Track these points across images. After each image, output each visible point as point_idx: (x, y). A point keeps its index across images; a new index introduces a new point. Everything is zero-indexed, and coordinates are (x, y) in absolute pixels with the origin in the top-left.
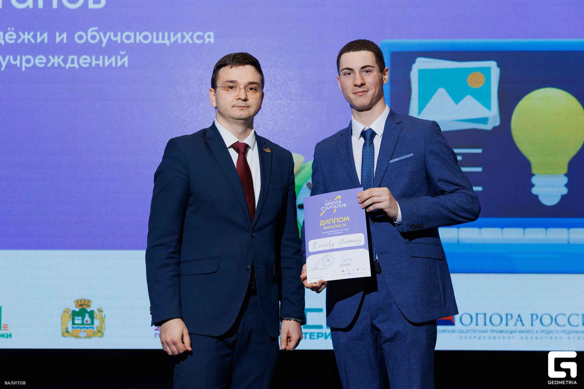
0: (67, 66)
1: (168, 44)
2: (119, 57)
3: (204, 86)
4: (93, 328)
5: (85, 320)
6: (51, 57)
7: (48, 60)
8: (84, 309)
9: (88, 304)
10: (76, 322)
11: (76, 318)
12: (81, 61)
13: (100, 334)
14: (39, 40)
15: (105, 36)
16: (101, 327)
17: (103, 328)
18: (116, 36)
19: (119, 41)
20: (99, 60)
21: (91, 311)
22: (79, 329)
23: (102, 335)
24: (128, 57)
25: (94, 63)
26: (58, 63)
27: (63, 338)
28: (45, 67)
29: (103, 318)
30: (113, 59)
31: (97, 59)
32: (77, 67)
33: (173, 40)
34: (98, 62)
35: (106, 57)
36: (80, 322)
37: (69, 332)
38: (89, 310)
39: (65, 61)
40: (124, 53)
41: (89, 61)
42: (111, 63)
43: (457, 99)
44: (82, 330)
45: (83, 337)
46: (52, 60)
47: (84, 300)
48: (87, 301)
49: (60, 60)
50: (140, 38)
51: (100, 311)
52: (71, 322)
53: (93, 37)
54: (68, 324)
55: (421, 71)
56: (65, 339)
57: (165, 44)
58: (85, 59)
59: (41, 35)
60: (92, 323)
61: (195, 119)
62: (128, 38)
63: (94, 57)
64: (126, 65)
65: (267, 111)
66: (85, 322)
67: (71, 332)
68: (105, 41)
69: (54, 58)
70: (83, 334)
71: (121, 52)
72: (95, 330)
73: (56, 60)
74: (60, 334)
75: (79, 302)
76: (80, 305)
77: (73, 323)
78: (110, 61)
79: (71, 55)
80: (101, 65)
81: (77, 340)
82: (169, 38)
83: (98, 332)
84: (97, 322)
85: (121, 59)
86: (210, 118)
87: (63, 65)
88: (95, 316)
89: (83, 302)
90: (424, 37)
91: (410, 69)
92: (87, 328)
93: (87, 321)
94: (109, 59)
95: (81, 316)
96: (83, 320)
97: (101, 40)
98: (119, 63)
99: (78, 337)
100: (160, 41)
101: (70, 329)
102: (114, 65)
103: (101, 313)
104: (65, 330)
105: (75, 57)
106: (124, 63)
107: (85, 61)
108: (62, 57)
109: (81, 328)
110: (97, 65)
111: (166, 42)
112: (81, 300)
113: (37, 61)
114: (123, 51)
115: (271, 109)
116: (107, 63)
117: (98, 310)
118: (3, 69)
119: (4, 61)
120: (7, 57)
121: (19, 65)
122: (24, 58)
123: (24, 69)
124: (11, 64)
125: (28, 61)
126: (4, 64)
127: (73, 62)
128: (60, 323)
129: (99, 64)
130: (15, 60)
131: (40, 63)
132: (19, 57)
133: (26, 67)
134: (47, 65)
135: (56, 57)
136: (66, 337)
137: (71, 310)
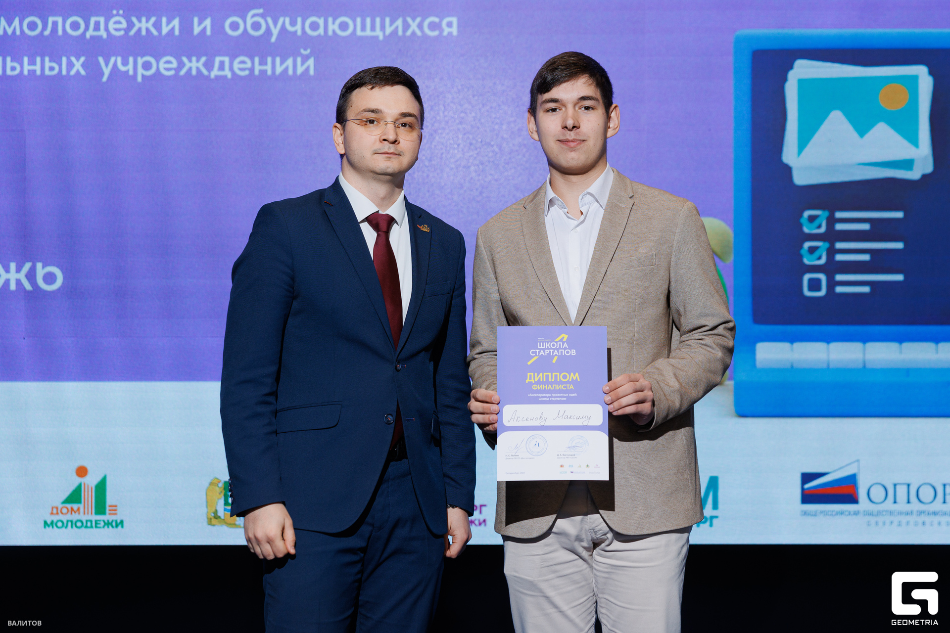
0: (213, 75)
1: (381, 38)
2: (299, 60)
3: (442, 107)
6: (185, 59)
7: (181, 65)
12: (236, 66)
14: (165, 30)
15: (275, 24)
18: (293, 23)
19: (299, 33)
24: (315, 59)
25: (257, 69)
26: (198, 69)
27: (210, 527)
28: (176, 76)
30: (289, 62)
31: (263, 62)
32: (229, 75)
33: (389, 30)
34: (263, 68)
35: (278, 60)
37: (220, 517)
39: (209, 66)
40: (308, 51)
41: (249, 65)
42: (286, 70)
43: (862, 129)
46: (188, 65)
49: (200, 65)
50: (333, 26)
52: (221, 501)
53: (256, 26)
54: (217, 504)
55: (802, 83)
56: (214, 529)
57: (377, 37)
58: (243, 62)
59: (168, 23)
62: (314, 26)
63: (257, 60)
64: (312, 72)
67: (222, 517)
68: (275, 32)
69: (190, 61)
71: (303, 51)
73: (194, 65)
74: (205, 523)
77: (226, 503)
78: (284, 66)
79: (220, 55)
80: (269, 73)
82: (383, 27)
85: (303, 63)
86: (452, 160)
87: (205, 72)
90: (807, 26)
94: (282, 63)
97: (268, 30)
98: (300, 70)
99: (233, 525)
100: (368, 33)
101: (221, 513)
102: (290, 72)
104: (213, 515)
105: (226, 60)
106: (307, 69)
107: (242, 65)
108: (203, 59)
110: (263, 72)
111: (379, 33)
113: (162, 66)
114: (305, 49)
116: (279, 70)
118: (105, 79)
119: (107, 65)
120: (113, 60)
121: (131, 73)
122: (140, 61)
123: (139, 79)
124: (119, 71)
125: (147, 66)
126: (107, 71)
127: (222, 67)
128: (205, 503)
129: (265, 71)
130: (125, 63)
131: (168, 70)
132: (131, 59)
133: (143, 76)
134: (179, 71)
135: (194, 59)
136: (214, 525)
137: (223, 482)
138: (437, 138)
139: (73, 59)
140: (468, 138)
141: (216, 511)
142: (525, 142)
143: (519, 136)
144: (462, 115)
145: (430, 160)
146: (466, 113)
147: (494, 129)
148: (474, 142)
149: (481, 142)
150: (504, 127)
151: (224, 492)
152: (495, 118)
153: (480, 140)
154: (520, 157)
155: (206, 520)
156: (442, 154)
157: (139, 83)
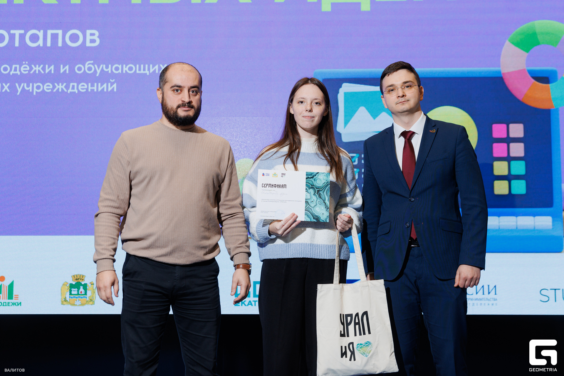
0: (69, 92)
1: (148, 74)
2: (109, 84)
4: (86, 298)
5: (80, 291)
6: (56, 84)
7: (54, 87)
8: (80, 282)
9: (82, 279)
10: (73, 293)
11: (73, 289)
12: (80, 87)
13: (91, 303)
14: (47, 71)
15: (99, 68)
16: (93, 297)
17: (94, 298)
18: (107, 67)
19: (110, 72)
20: (94, 86)
21: (84, 284)
22: (75, 298)
23: (93, 304)
24: (117, 84)
25: (90, 88)
26: (62, 89)
27: (62, 305)
28: (52, 92)
29: (94, 290)
30: (105, 85)
31: (92, 86)
32: (77, 92)
33: (151, 71)
35: (99, 84)
36: (76, 293)
37: (67, 301)
38: (83, 283)
39: (67, 87)
40: (114, 80)
41: (86, 87)
42: (103, 89)
43: (375, 115)
44: (77, 299)
45: (78, 305)
46: (57, 87)
47: (79, 275)
48: (82, 276)
49: (63, 87)
50: (126, 69)
51: (92, 284)
52: (69, 293)
53: (90, 69)
54: (66, 294)
55: (346, 94)
56: (64, 306)
57: (146, 74)
58: (83, 86)
59: (49, 67)
60: (86, 294)
62: (117, 69)
63: (90, 84)
64: (115, 90)
66: (80, 293)
67: (69, 301)
68: (99, 72)
69: (59, 85)
70: (78, 303)
71: (111, 80)
72: (88, 299)
73: (60, 87)
74: (60, 303)
75: (76, 277)
76: (76, 279)
77: (71, 294)
78: (102, 87)
79: (73, 82)
80: (95, 90)
81: (73, 307)
82: (149, 70)
83: (90, 300)
84: (89, 293)
85: (111, 86)
87: (65, 90)
88: (88, 287)
89: (78, 277)
90: (348, 68)
91: (338, 92)
92: (82, 298)
93: (81, 292)
95: (77, 288)
96: (78, 291)
97: (95, 70)
98: (110, 89)
99: (74, 305)
100: (142, 72)
101: (68, 299)
102: (105, 90)
103: (93, 285)
104: (64, 300)
105: (75, 84)
106: (113, 88)
107: (83, 87)
108: (65, 84)
109: (77, 298)
110: (92, 90)
111: (147, 72)
112: (77, 275)
113: (45, 87)
114: (112, 80)
116: (100, 89)
117: (90, 283)
118: (18, 94)
119: (20, 87)
120: (22, 85)
121: (31, 91)
122: (35, 85)
123: (35, 94)
124: (25, 89)
125: (38, 87)
126: (19, 90)
127: (73, 88)
128: (60, 294)
129: (94, 89)
130: (28, 86)
131: (48, 89)
132: (31, 84)
133: (36, 92)
134: (53, 90)
135: (60, 84)
136: (64, 305)
137: (69, 284)
139: (4, 84)
141: (66, 297)
151: (69, 288)
155: (61, 302)
157: (35, 95)
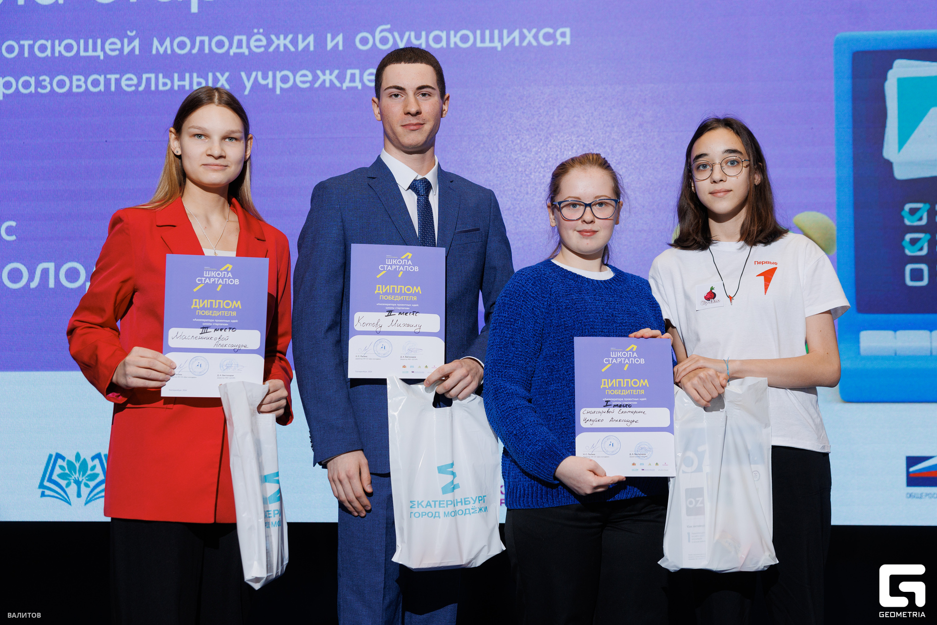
0: (344, 87)
1: (499, 48)
6: (319, 72)
7: (316, 78)
12: (366, 77)
14: (301, 46)
15: (401, 37)
18: (418, 36)
26: (331, 81)
28: (311, 88)
32: (360, 87)
33: (506, 41)
39: (341, 78)
46: (322, 78)
49: (333, 77)
50: (455, 39)
53: (384, 40)
55: (901, 81)
57: (496, 48)
59: (304, 39)
61: (542, 164)
62: (438, 39)
65: (655, 150)
69: (324, 74)
73: (328, 77)
79: (351, 68)
82: (501, 39)
90: (906, 28)
91: (885, 79)
97: (395, 43)
100: (488, 44)
105: (357, 72)
108: (336, 72)
111: (497, 44)
113: (298, 79)
115: (662, 146)
118: (246, 92)
119: (249, 79)
120: (254, 74)
121: (270, 86)
122: (279, 75)
123: (278, 92)
124: (260, 84)
125: (285, 79)
126: (249, 85)
127: (353, 75)
130: (265, 77)
131: (304, 82)
132: (270, 74)
133: (281, 89)
134: (314, 84)
135: (327, 72)
138: (552, 141)
139: (218, 74)
140: (582, 140)
142: (635, 143)
143: (630, 138)
144: (576, 119)
145: (546, 162)
146: (579, 117)
147: (606, 132)
148: (587, 144)
149: (594, 144)
150: (615, 129)
152: (607, 121)
153: (592, 142)
154: (631, 157)
156: (557, 155)
157: (278, 95)
